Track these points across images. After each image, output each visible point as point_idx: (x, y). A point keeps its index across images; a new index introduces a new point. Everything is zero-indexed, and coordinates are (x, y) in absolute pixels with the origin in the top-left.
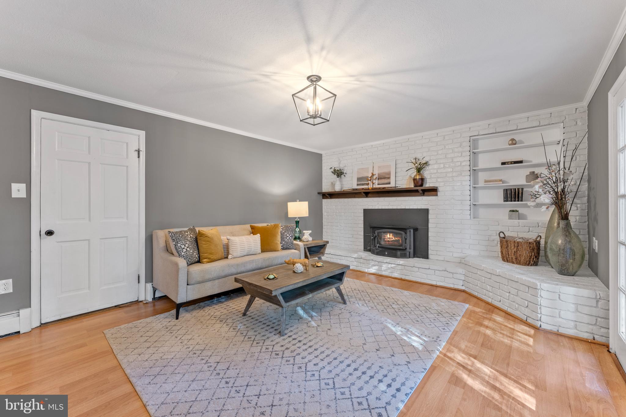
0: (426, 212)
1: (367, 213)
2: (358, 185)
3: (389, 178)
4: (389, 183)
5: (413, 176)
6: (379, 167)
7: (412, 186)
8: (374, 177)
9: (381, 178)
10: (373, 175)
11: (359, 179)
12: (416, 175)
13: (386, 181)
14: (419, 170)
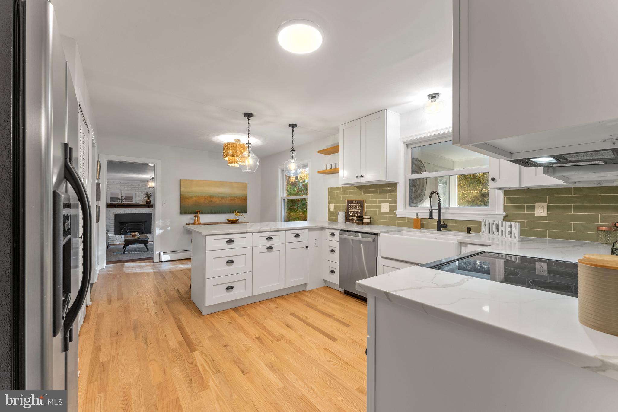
0: (150, 215)
1: (116, 216)
2: (110, 201)
3: (132, 199)
4: (132, 202)
5: (145, 200)
6: (125, 194)
7: (145, 203)
8: (123, 198)
9: (127, 199)
10: (122, 197)
11: (111, 198)
12: (147, 199)
13: (130, 200)
14: (149, 197)
